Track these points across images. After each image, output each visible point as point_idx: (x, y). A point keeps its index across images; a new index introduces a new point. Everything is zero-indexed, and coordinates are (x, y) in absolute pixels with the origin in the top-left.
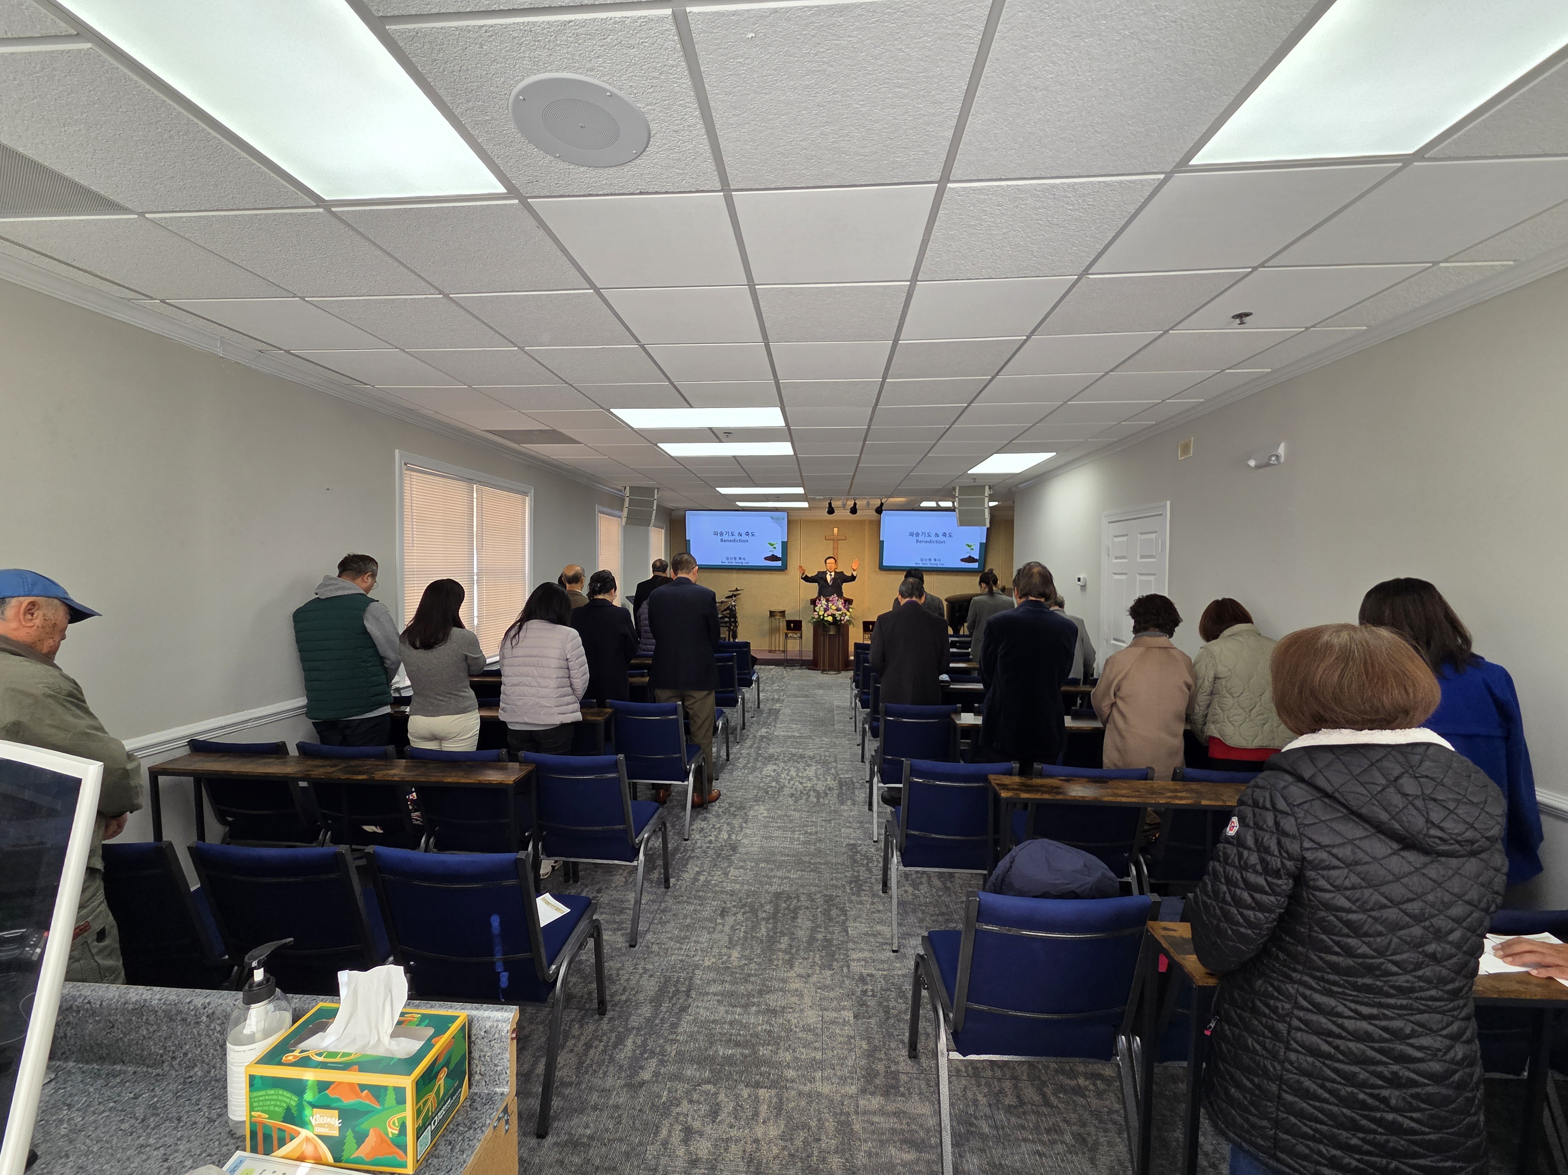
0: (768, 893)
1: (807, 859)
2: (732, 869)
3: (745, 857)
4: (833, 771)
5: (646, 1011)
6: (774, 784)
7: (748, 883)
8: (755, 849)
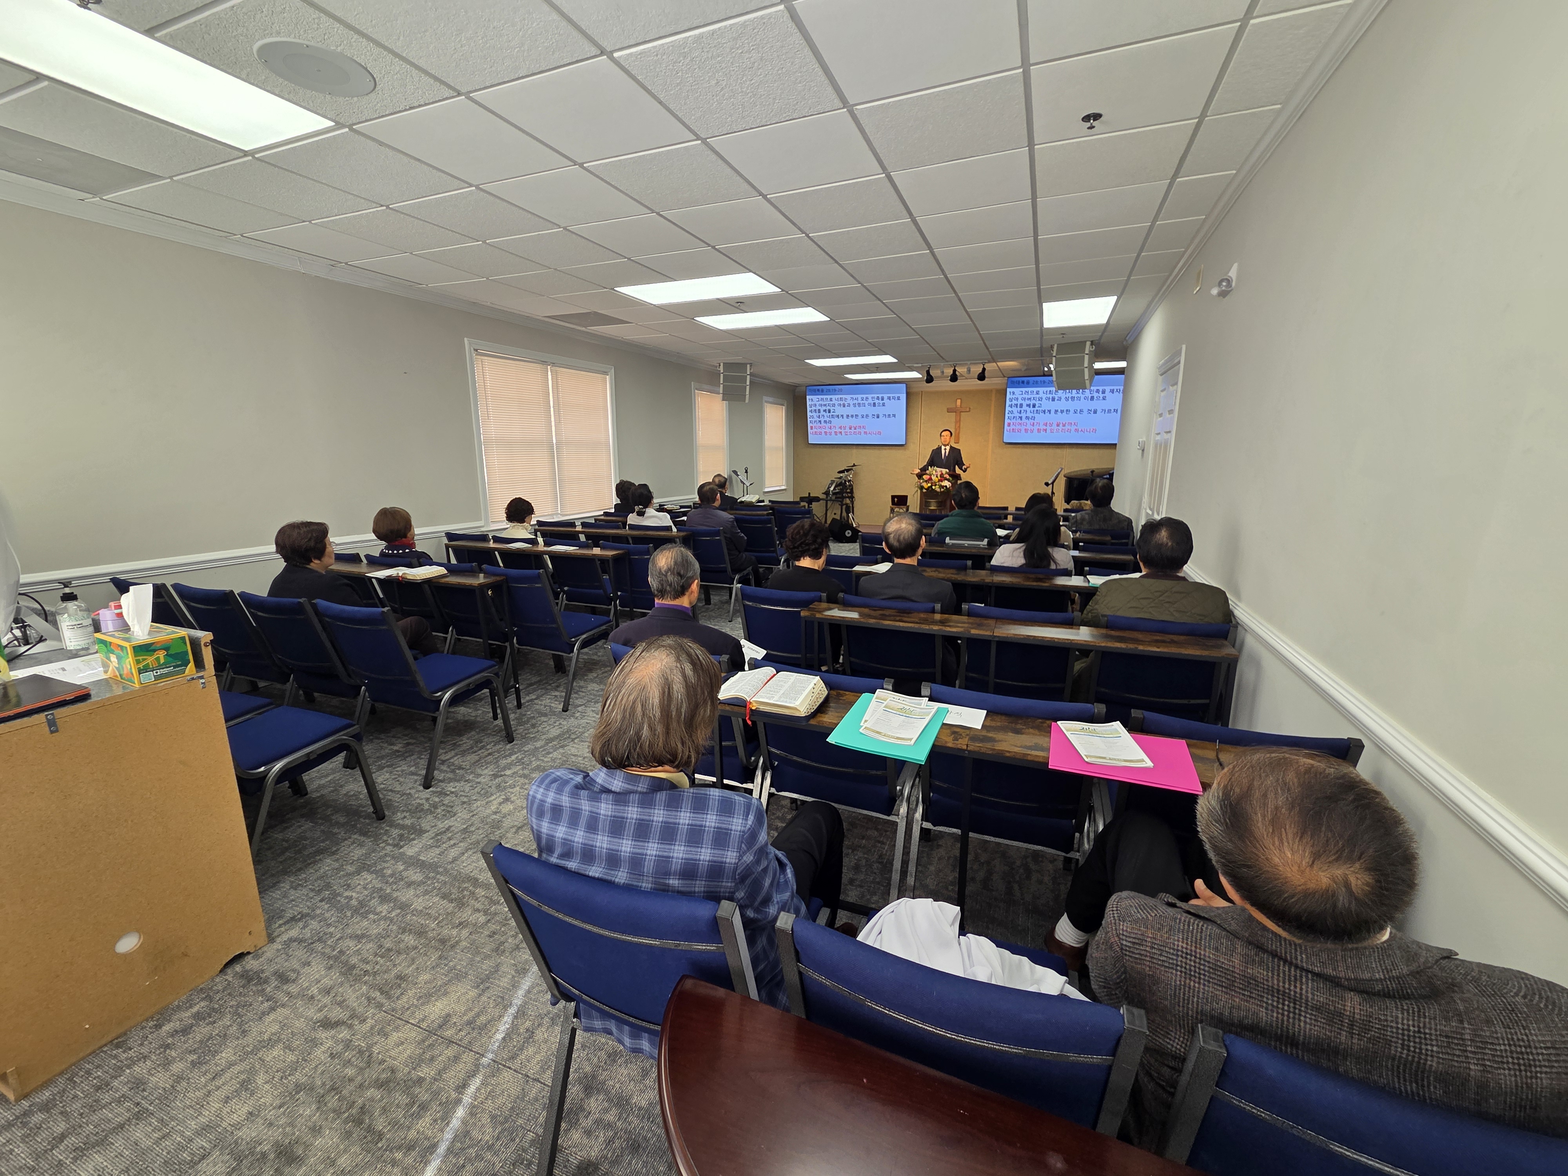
5: (538, 744)
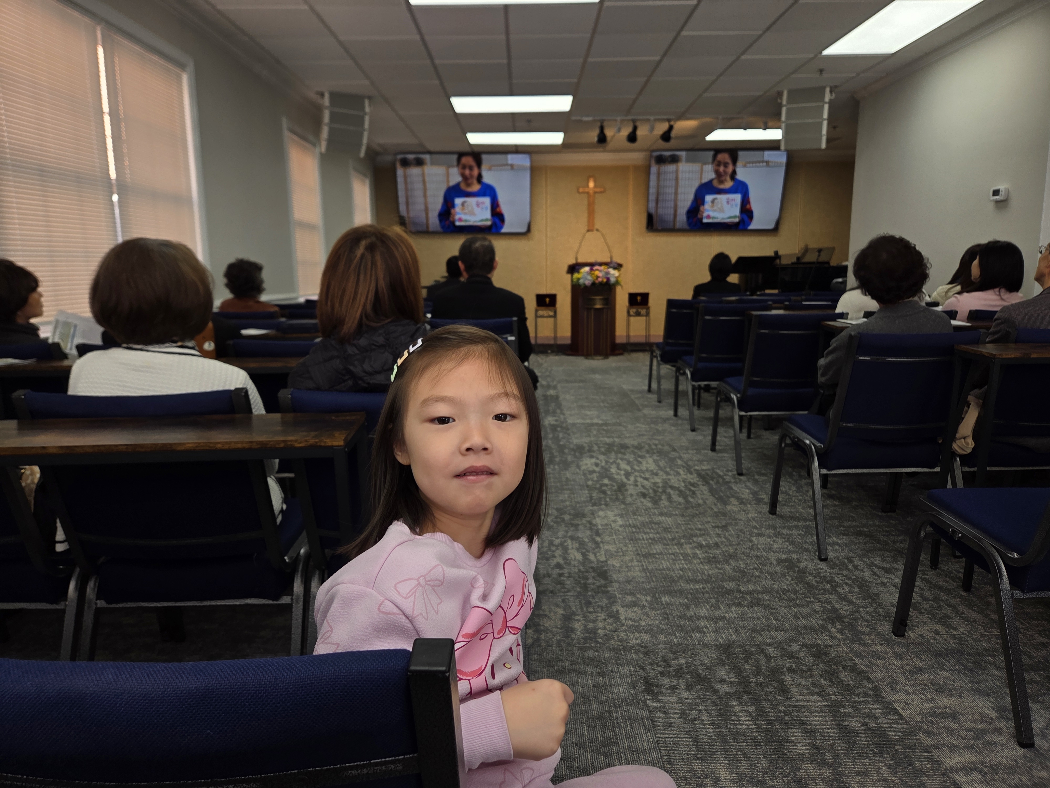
0: (706, 645)
1: (732, 585)
2: (617, 607)
3: (629, 587)
4: (680, 462)
6: (606, 481)
7: (662, 631)
8: (636, 573)
